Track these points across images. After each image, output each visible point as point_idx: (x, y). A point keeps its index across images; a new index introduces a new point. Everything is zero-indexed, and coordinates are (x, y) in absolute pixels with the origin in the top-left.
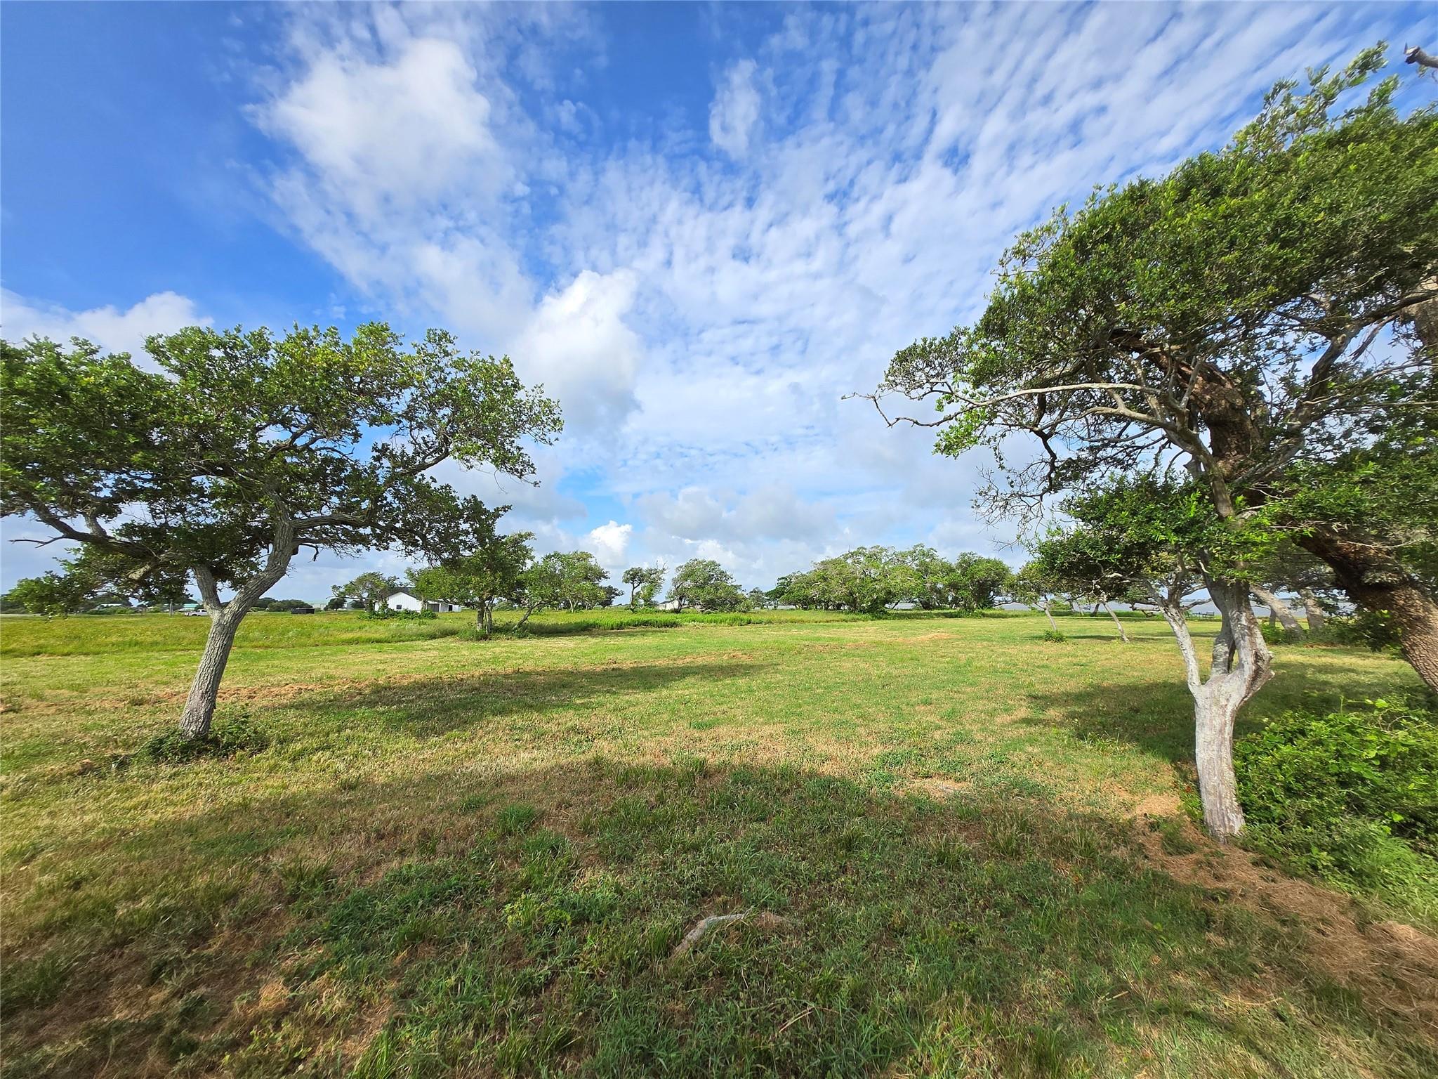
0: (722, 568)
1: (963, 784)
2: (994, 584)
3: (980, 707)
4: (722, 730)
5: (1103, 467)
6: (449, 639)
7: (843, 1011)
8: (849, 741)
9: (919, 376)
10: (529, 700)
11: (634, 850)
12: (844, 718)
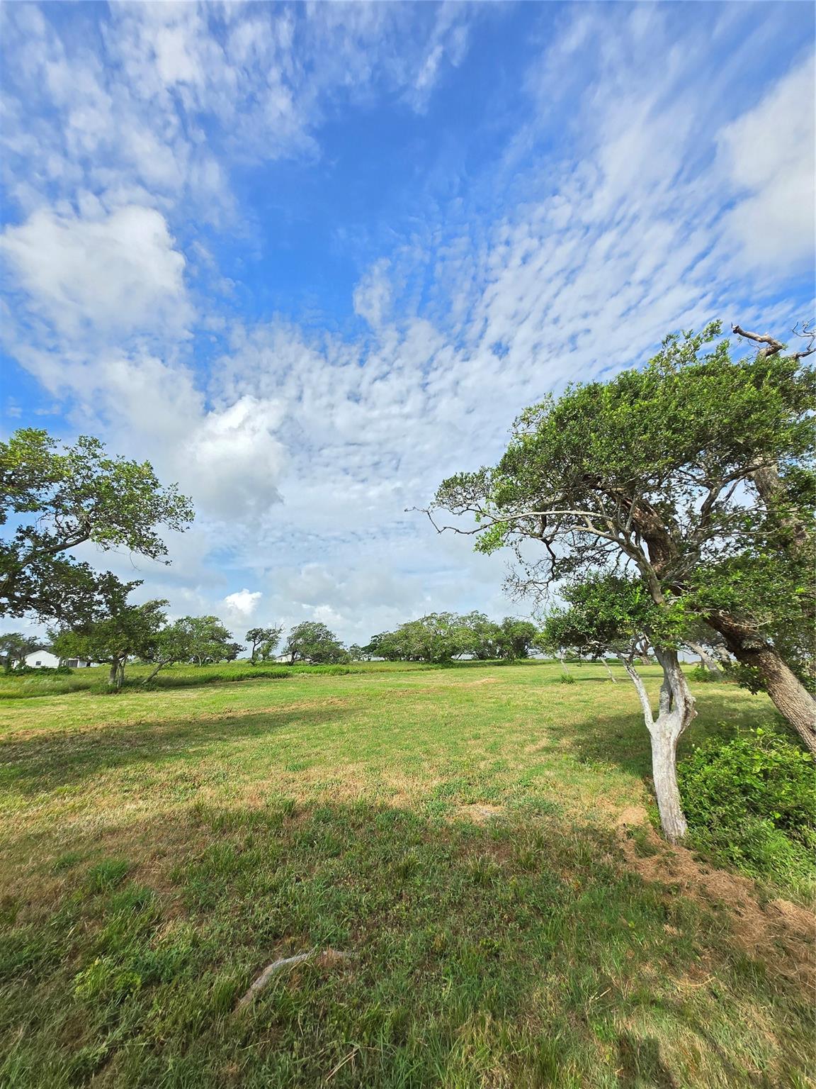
0: (328, 629)
1: (499, 807)
2: (528, 640)
3: (515, 739)
4: (313, 771)
5: (586, 563)
6: (81, 693)
7: (385, 1047)
8: (415, 774)
9: (460, 498)
10: (145, 751)
11: (217, 898)
12: (413, 754)
